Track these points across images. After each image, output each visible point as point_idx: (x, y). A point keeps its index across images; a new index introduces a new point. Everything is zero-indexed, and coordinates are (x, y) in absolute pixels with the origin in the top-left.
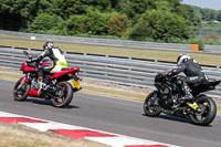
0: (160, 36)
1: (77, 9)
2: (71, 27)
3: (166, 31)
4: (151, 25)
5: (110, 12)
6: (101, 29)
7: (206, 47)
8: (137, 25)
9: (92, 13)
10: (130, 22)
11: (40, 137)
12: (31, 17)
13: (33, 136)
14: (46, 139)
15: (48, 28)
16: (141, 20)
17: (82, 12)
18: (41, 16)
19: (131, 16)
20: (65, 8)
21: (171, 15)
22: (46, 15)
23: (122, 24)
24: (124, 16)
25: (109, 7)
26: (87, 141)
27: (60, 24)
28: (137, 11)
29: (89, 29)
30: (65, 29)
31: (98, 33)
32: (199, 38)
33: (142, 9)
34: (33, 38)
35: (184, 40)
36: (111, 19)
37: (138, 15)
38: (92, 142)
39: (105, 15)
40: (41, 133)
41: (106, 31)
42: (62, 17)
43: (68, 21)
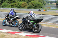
0: (35, 8)
1: (13, 1)
2: (12, 6)
3: (37, 6)
4: (33, 5)
5: (22, 2)
6: (20, 6)
7: (47, 10)
8: (29, 5)
9: (17, 2)
10: (27, 4)
11: (4, 34)
13: (2, 33)
14: (5, 34)
15: (6, 6)
16: (30, 4)
17: (15, 2)
18: (4, 3)
20: (10, 1)
21: (38, 2)
22: (5, 3)
23: (25, 5)
24: (26, 3)
25: (22, 1)
26: (16, 34)
27: (9, 5)
28: (29, 1)
30: (10, 6)
31: (19, 7)
32: (45, 8)
33: (30, 1)
34: (2, 9)
35: (42, 9)
36: (22, 4)
37: (29, 2)
38: (17, 35)
40: (4, 33)
41: (21, 7)
42: (10, 3)
43: (11, 4)
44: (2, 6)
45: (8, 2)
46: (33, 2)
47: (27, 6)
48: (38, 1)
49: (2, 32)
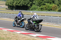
1: (43, 4)
2: (41, 9)
5: (52, 4)
6: (50, 9)
8: (60, 8)
9: (47, 5)
10: (58, 7)
12: (30, 7)
15: (35, 9)
17: (45, 5)
18: (33, 6)
19: (58, 5)
20: (40, 4)
22: (35, 6)
23: (56, 7)
27: (38, 8)
28: (60, 4)
29: (46, 9)
30: (40, 9)
34: (31, 12)
36: (53, 7)
39: (51, 5)
40: (34, 37)
42: (39, 6)
43: (41, 7)
44: (31, 9)
45: (38, 5)
47: (58, 9)
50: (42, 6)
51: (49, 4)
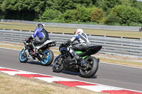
0: (124, 22)
1: (71, 6)
2: (67, 18)
3: (128, 19)
4: (118, 15)
5: (92, 7)
6: (86, 18)
8: (109, 15)
9: (80, 8)
10: (105, 13)
11: (48, 86)
12: (41, 12)
13: (44, 85)
14: (52, 87)
15: (52, 18)
16: (111, 12)
17: (74, 8)
18: (48, 11)
19: (105, 10)
20: (63, 6)
21: (131, 8)
22: (51, 10)
23: (99, 15)
24: (101, 10)
25: (91, 4)
26: (78, 88)
27: (59, 16)
28: (109, 6)
29: (78, 18)
30: (63, 19)
31: (84, 21)
33: (112, 5)
35: (140, 24)
36: (92, 12)
37: (110, 9)
38: (81, 89)
39: (88, 9)
40: (49, 84)
41: (89, 20)
42: (61, 11)
43: (65, 14)
44: (43, 17)
45: (58, 9)
46: (118, 7)
47: (104, 19)
48: (132, 6)
49: (45, 83)
50: (67, 11)
51: (84, 8)
